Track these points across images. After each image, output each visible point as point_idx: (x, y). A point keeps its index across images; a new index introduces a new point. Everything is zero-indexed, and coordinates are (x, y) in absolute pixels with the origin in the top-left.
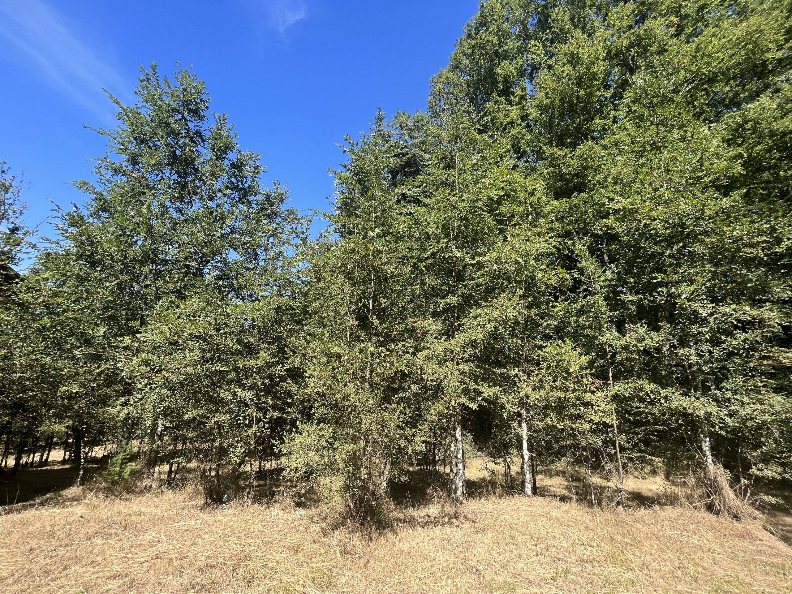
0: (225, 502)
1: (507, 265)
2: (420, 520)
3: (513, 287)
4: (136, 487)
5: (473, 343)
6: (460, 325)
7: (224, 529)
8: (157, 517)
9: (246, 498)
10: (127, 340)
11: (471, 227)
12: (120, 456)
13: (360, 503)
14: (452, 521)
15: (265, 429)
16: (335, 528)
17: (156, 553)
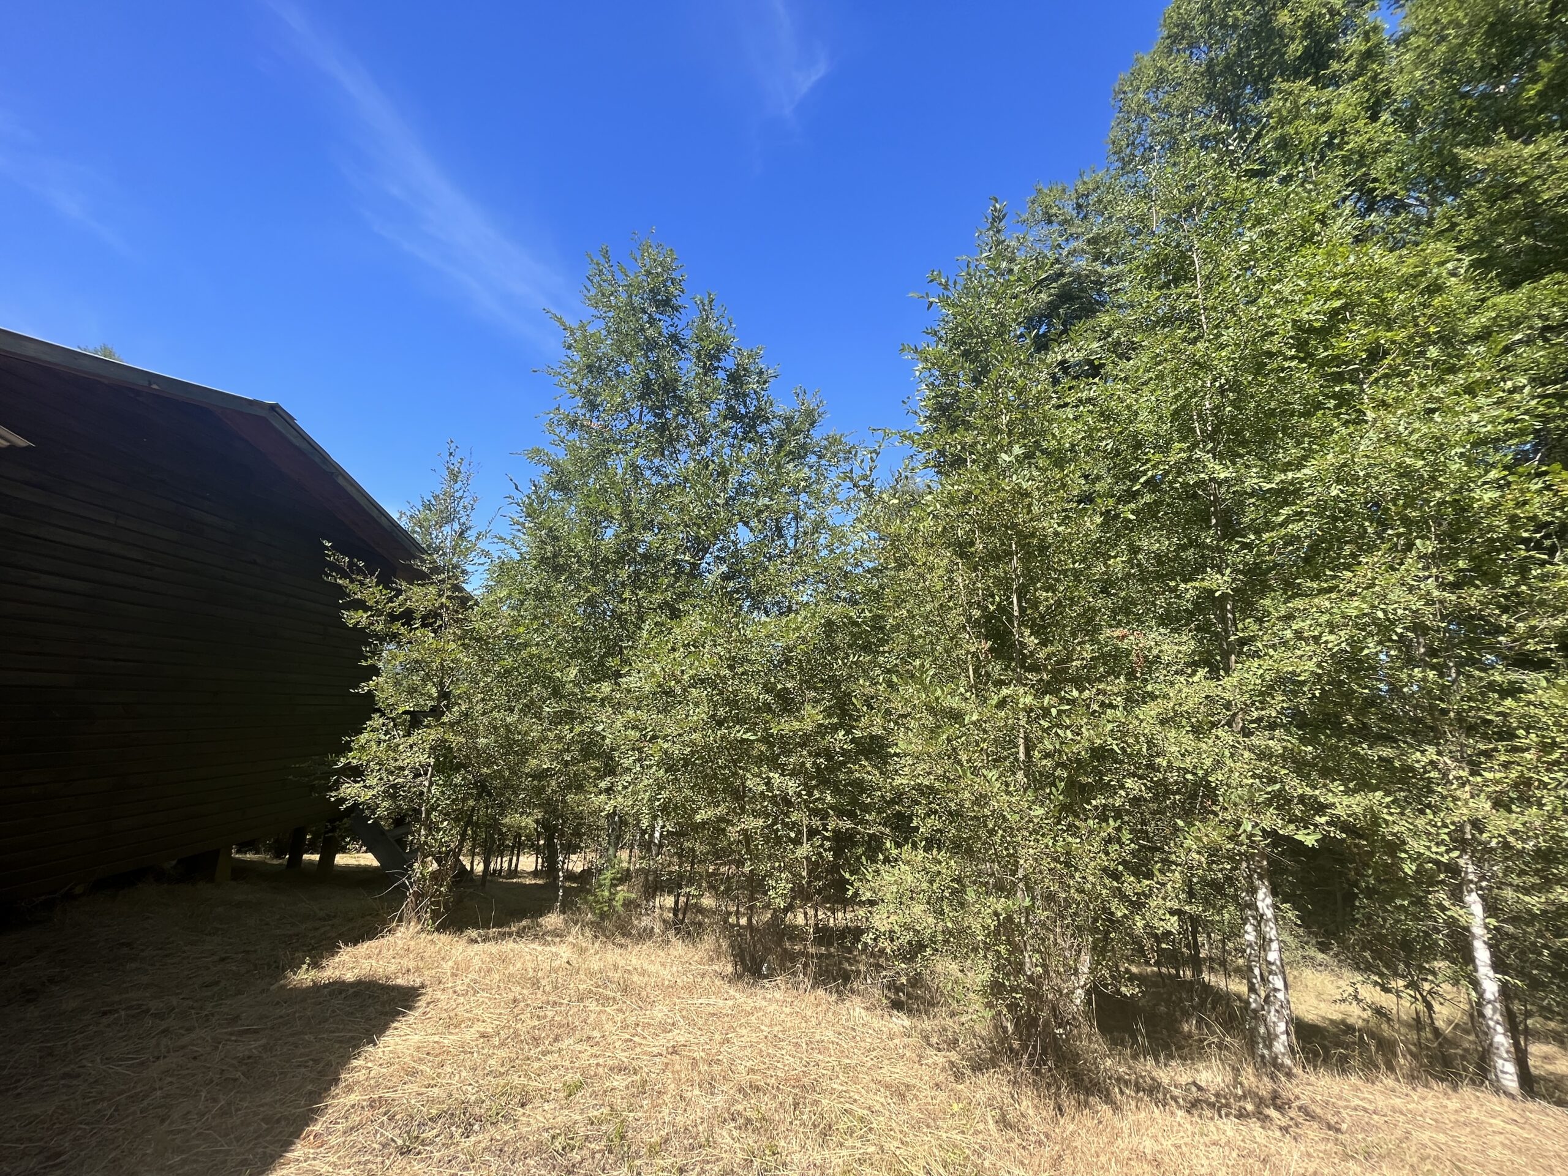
0: (766, 977)
1: (1372, 482)
2: (1176, 1092)
3: (1399, 535)
4: (633, 927)
5: (1288, 683)
6: (1242, 642)
7: (771, 1026)
8: (667, 983)
9: (801, 976)
10: (606, 687)
11: (1252, 405)
12: (609, 874)
13: (1027, 1025)
14: (1267, 1111)
15: (825, 850)
16: (978, 1067)
17: (672, 1043)
